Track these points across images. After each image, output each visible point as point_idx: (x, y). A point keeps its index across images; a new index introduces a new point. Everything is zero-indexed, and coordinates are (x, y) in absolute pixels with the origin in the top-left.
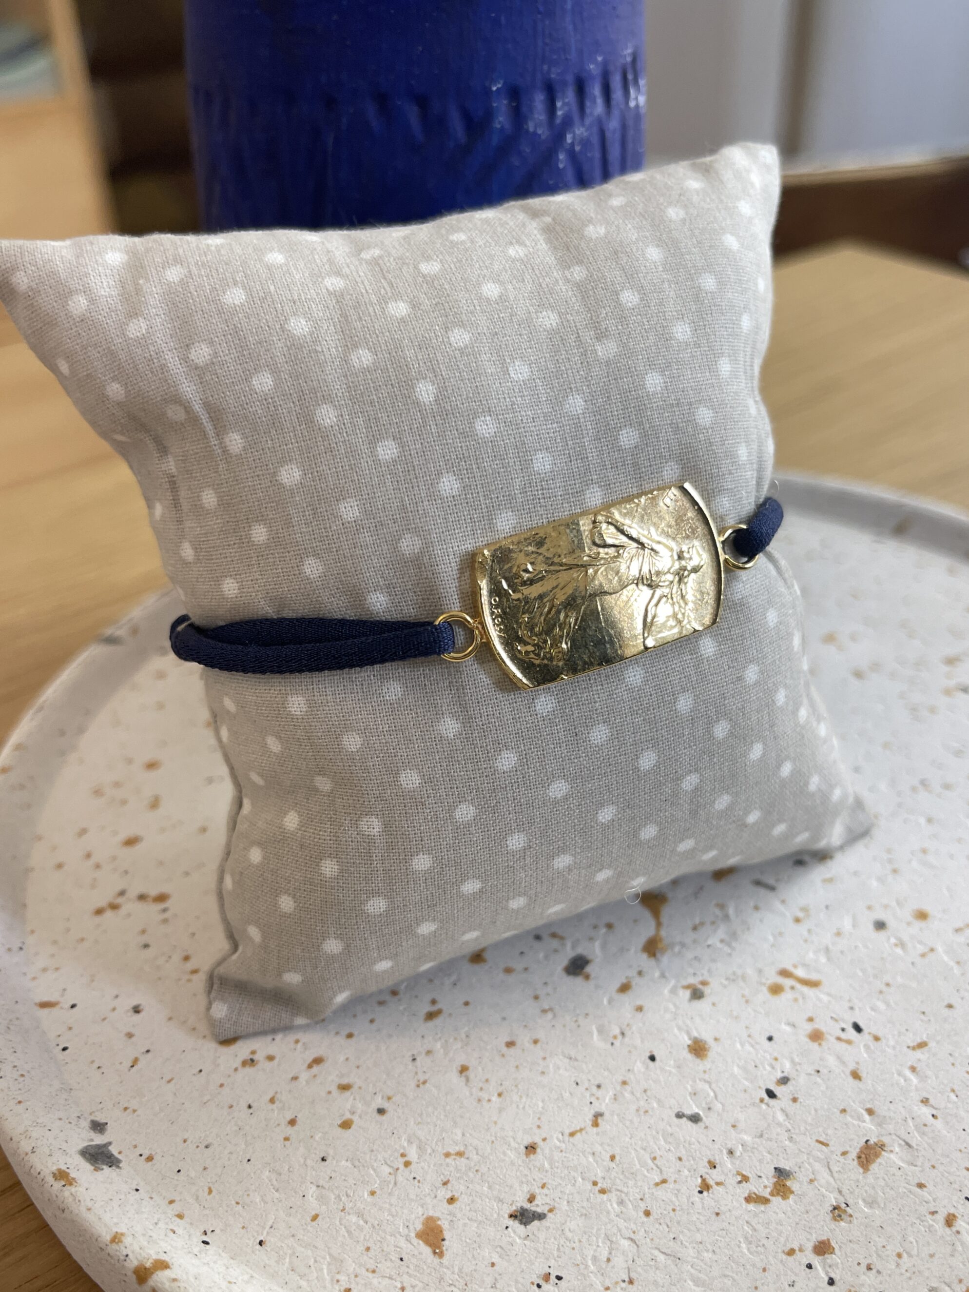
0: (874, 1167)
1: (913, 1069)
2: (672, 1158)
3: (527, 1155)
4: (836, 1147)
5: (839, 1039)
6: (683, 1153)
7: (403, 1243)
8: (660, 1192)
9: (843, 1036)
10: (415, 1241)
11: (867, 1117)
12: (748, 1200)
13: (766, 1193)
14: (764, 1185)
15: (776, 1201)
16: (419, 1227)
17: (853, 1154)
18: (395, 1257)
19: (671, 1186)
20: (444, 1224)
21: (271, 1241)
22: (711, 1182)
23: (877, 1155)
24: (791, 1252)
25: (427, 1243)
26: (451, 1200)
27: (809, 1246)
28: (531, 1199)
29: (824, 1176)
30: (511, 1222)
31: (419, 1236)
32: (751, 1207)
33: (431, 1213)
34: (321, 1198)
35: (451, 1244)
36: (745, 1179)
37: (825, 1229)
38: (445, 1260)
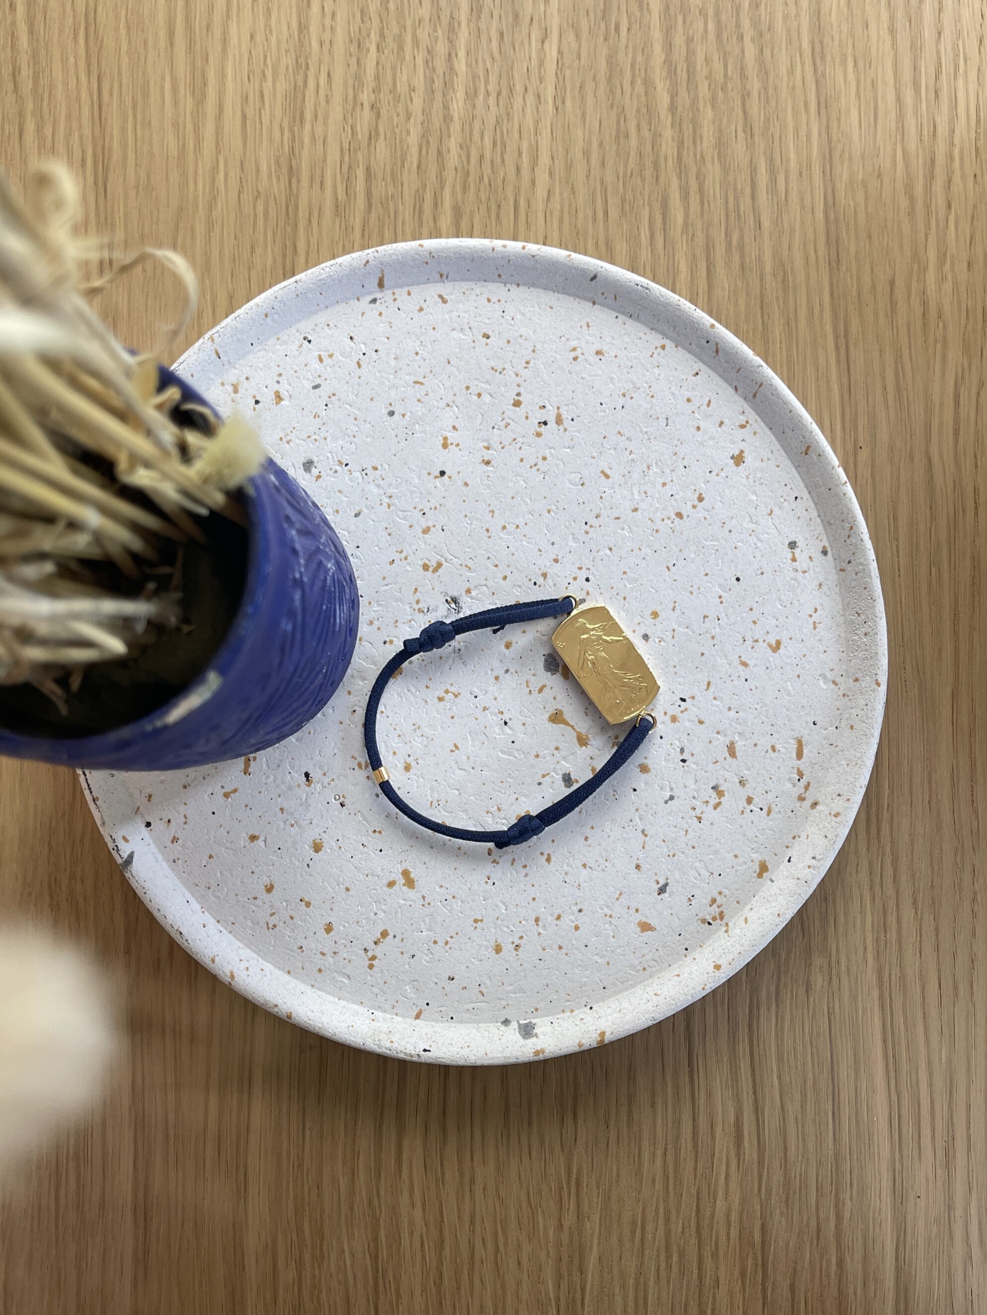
0: (737, 754)
1: (715, 698)
2: (680, 820)
3: (639, 870)
4: (721, 759)
5: (682, 712)
6: (681, 815)
7: (641, 939)
8: (690, 836)
9: (682, 708)
10: (643, 934)
11: (719, 736)
12: (715, 808)
13: (718, 801)
14: (714, 799)
15: (722, 799)
16: (639, 929)
17: (728, 756)
18: (644, 945)
19: (690, 830)
20: (644, 920)
21: (605, 985)
22: (699, 815)
23: (734, 748)
24: (743, 812)
25: (647, 931)
26: (637, 911)
27: (745, 804)
28: (658, 883)
29: (727, 775)
30: (661, 896)
31: (642, 931)
32: (718, 810)
33: (637, 921)
34: (602, 957)
35: (653, 922)
36: (707, 802)
37: (743, 793)
38: (658, 929)
